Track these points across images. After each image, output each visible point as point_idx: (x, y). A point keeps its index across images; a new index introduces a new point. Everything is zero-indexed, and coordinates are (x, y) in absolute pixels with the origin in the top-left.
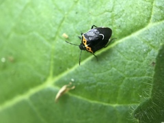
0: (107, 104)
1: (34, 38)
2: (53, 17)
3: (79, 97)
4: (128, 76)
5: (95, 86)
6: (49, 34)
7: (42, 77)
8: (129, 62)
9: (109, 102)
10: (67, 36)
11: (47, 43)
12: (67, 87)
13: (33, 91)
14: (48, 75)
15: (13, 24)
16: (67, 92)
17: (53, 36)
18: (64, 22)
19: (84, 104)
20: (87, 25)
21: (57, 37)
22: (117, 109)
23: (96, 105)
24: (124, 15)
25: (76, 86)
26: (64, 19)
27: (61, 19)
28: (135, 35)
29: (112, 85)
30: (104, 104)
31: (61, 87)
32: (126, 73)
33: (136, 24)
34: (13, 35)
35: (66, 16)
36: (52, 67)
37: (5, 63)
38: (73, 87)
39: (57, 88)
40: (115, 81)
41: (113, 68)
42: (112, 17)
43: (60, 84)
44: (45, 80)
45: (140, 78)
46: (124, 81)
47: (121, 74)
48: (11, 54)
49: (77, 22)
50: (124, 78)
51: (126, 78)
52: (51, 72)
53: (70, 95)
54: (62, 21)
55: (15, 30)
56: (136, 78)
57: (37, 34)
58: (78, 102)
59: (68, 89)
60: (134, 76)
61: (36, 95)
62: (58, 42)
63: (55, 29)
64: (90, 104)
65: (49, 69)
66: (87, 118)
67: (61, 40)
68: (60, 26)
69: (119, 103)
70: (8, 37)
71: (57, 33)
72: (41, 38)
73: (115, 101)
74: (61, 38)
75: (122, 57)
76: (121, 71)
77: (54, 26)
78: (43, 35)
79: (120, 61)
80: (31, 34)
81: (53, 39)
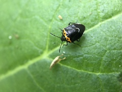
0: (91, 73)
1: (36, 20)
2: (52, 4)
3: (69, 67)
4: (109, 49)
5: (82, 58)
6: (47, 17)
7: (40, 50)
8: (110, 38)
9: (93, 71)
10: (61, 18)
11: (46, 24)
12: (60, 58)
13: (31, 62)
14: (44, 49)
15: (20, 11)
16: (58, 63)
17: (51, 18)
18: (60, 8)
19: (72, 72)
20: (77, 10)
21: (53, 19)
22: (100, 77)
23: (82, 73)
24: (106, 3)
25: (66, 57)
26: (60, 5)
27: (58, 6)
28: (114, 18)
29: (96, 56)
30: (89, 73)
31: (54, 59)
32: (108, 47)
33: (116, 9)
34: (19, 19)
35: (61, 4)
36: (48, 43)
38: (65, 58)
39: (51, 59)
40: (99, 53)
41: (97, 43)
42: (97, 4)
43: (53, 56)
44: (42, 53)
45: (119, 51)
46: (106, 54)
47: (104, 48)
48: (16, 33)
49: (69, 8)
50: (106, 51)
51: (108, 51)
52: (47, 47)
53: (61, 65)
55: (21, 15)
56: (115, 51)
57: (38, 17)
58: (67, 70)
59: (60, 60)
60: (115, 49)
61: (34, 65)
62: (54, 23)
63: (53, 13)
64: (78, 73)
65: (46, 44)
66: (75, 83)
67: (57, 22)
68: (56, 11)
69: (101, 72)
70: (15, 20)
71: (53, 16)
72: (41, 20)
73: (98, 70)
74: (57, 20)
75: (104, 34)
76: (104, 46)
77: (52, 11)
78: (42, 18)
79: (103, 38)
80: (33, 17)
81: (51, 21)
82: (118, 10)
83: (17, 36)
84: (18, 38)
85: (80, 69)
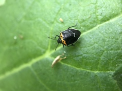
0: (89, 71)
1: (39, 22)
2: (53, 8)
3: (69, 65)
4: (107, 49)
5: (81, 57)
6: (49, 19)
7: (43, 50)
8: (107, 40)
9: (91, 70)
10: (62, 21)
11: (48, 26)
12: (60, 57)
13: (34, 61)
14: (47, 49)
15: (24, 14)
16: (59, 61)
17: (53, 21)
18: (61, 12)
19: (72, 70)
20: (77, 13)
21: (55, 22)
22: (98, 75)
23: (82, 71)
24: (104, 6)
25: (67, 57)
26: (61, 9)
27: (59, 9)
28: (112, 21)
29: (95, 56)
30: (88, 71)
31: (55, 58)
32: (105, 47)
33: (113, 12)
34: (23, 21)
35: (62, 7)
36: (50, 43)
37: (16, 40)
38: (65, 57)
39: (53, 58)
40: (97, 53)
41: (95, 44)
42: (95, 8)
43: (54, 56)
44: (44, 52)
45: (116, 51)
46: (104, 54)
47: (102, 49)
48: (21, 34)
49: (70, 11)
50: (104, 51)
51: (105, 51)
52: (49, 47)
53: (62, 63)
54: (59, 11)
55: (25, 17)
56: (112, 51)
57: (40, 19)
58: (68, 68)
59: (61, 59)
60: (112, 49)
61: (37, 63)
62: (55, 25)
63: (54, 16)
64: (77, 71)
65: (48, 45)
66: (75, 80)
67: (58, 24)
68: (58, 14)
69: (99, 71)
70: (20, 22)
71: (55, 19)
72: (44, 22)
73: (96, 69)
74: (58, 22)
75: (102, 36)
76: (102, 46)
77: (53, 14)
78: (45, 20)
79: (101, 39)
80: (36, 20)
81: (52, 23)
82: (116, 13)
83: (22, 36)
84: (23, 39)
85: (79, 68)
